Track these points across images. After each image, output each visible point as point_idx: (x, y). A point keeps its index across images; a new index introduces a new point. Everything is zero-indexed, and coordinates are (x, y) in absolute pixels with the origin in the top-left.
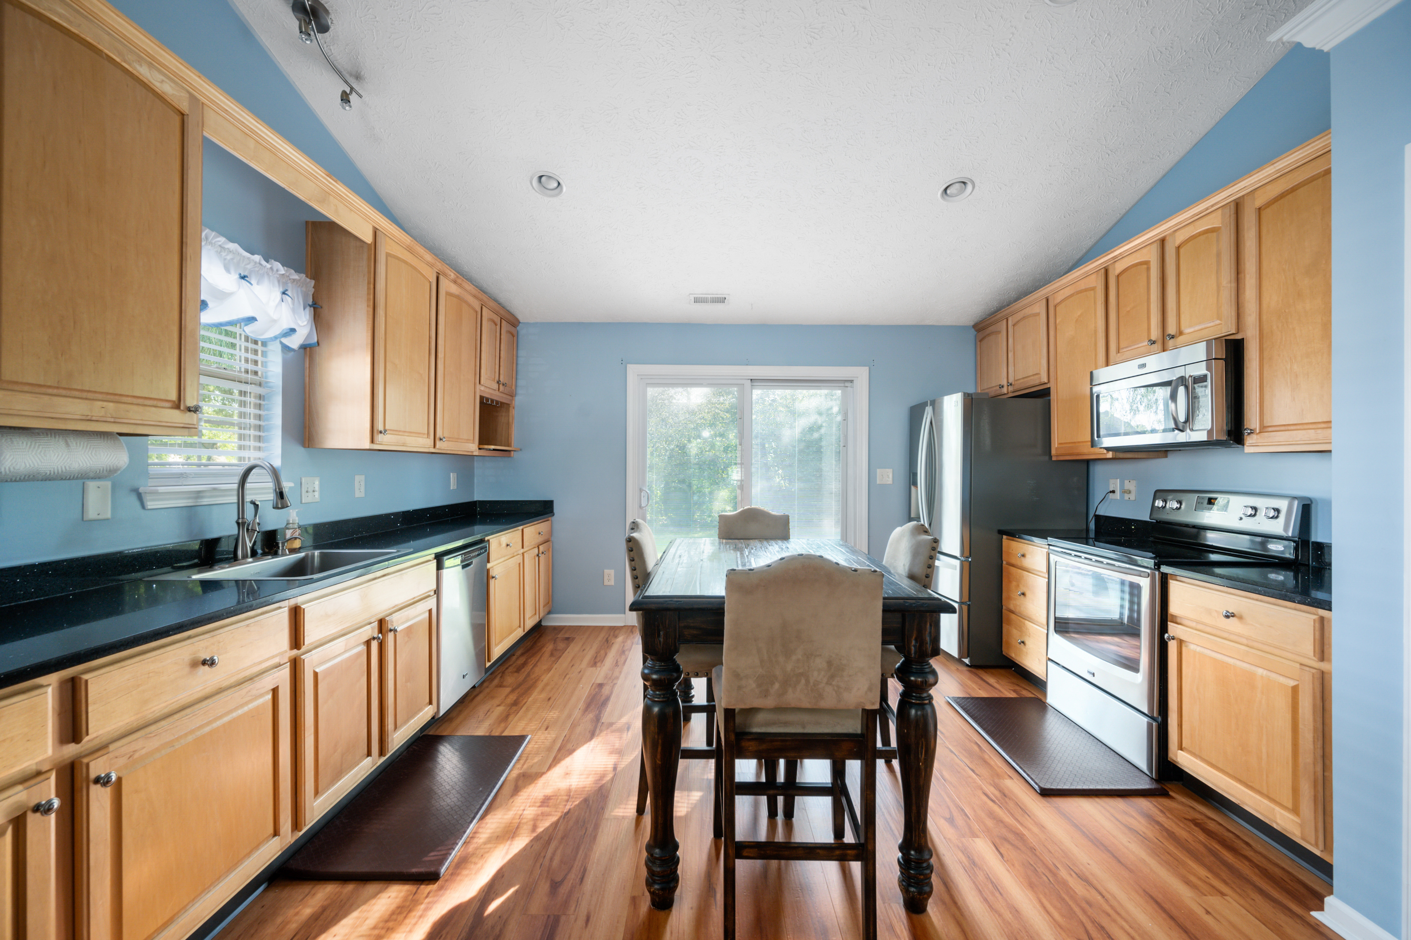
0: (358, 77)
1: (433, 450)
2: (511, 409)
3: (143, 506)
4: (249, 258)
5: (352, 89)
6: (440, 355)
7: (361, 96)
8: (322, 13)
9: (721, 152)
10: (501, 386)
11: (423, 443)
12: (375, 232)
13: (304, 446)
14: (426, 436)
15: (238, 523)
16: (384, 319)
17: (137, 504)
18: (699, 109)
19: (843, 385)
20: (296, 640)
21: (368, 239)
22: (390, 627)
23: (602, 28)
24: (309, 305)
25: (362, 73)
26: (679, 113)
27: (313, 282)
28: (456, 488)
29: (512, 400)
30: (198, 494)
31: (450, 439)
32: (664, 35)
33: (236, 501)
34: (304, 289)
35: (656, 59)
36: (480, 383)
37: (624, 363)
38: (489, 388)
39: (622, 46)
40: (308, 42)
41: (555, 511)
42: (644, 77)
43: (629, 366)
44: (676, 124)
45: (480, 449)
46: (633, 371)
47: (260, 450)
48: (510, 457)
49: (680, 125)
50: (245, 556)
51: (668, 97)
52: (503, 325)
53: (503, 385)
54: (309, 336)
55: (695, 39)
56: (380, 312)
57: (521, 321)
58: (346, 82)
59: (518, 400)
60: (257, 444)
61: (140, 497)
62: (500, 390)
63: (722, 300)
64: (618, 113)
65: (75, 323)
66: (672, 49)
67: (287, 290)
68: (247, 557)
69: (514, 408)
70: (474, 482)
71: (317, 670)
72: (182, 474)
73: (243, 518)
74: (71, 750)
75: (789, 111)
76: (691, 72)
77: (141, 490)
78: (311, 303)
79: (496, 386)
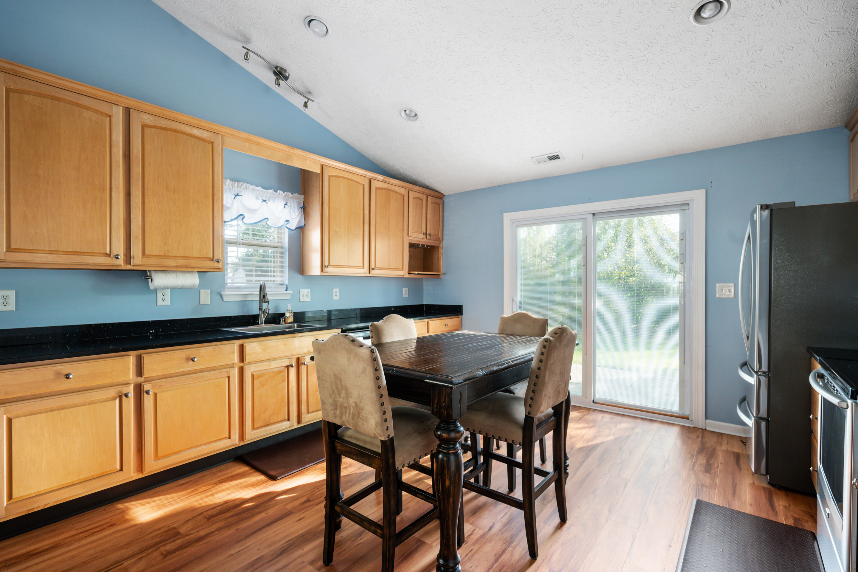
0: (310, 93)
1: (369, 275)
2: (440, 249)
3: (223, 300)
4: (267, 192)
5: (308, 99)
6: (373, 223)
7: (313, 101)
8: (283, 72)
9: (487, 61)
10: (428, 236)
11: (363, 272)
12: (322, 166)
13: (301, 274)
14: (362, 267)
15: (259, 309)
16: (328, 209)
17: (220, 299)
18: (456, 42)
19: (680, 208)
20: (242, 358)
21: (318, 171)
22: (303, 362)
23: (380, 23)
24: (301, 207)
25: (310, 91)
26: (447, 49)
27: (303, 196)
28: (407, 296)
29: (440, 244)
30: (246, 295)
31: (381, 269)
32: (410, 10)
33: (259, 299)
34: (298, 200)
35: (415, 25)
36: (408, 235)
37: (502, 212)
38: (418, 238)
39: (395, 27)
40: (279, 88)
41: (463, 312)
42: (416, 38)
43: (505, 214)
44: (450, 56)
45: (409, 274)
46: (508, 217)
47: (282, 277)
48: (439, 278)
49: (452, 56)
50: (262, 323)
51: (435, 42)
52: (428, 199)
53: (429, 235)
54: (299, 221)
55: (427, 4)
56: (326, 206)
57: (445, 194)
58: (305, 97)
59: (445, 243)
60: (281, 274)
61: (221, 296)
62: (427, 238)
63: (557, 157)
64: (416, 63)
65: (170, 232)
66: (419, 15)
67: (287, 203)
68: (262, 324)
69: (442, 248)
70: (423, 294)
71: (254, 373)
72: (239, 287)
73: (261, 306)
74: (140, 380)
75: (513, 16)
76: (438, 22)
77: (222, 293)
78: (302, 206)
79: (424, 236)
